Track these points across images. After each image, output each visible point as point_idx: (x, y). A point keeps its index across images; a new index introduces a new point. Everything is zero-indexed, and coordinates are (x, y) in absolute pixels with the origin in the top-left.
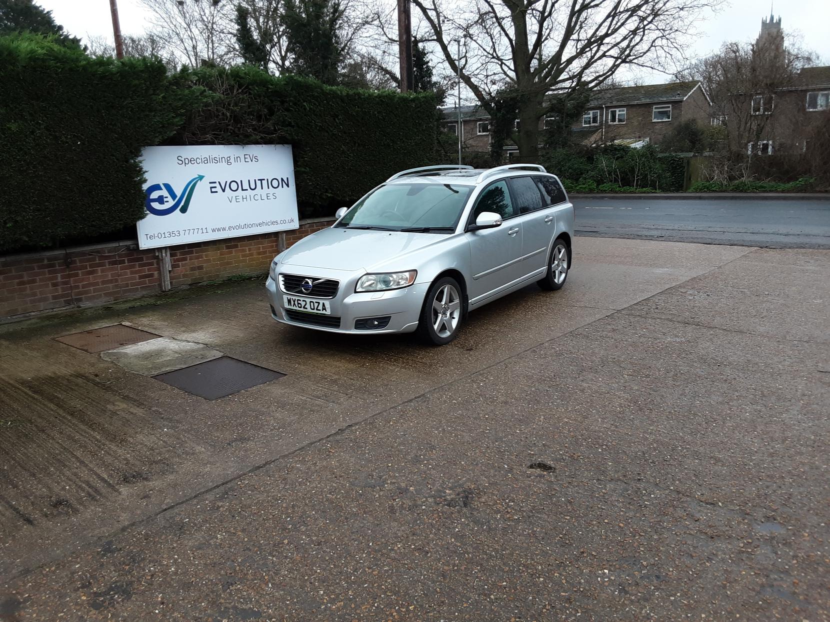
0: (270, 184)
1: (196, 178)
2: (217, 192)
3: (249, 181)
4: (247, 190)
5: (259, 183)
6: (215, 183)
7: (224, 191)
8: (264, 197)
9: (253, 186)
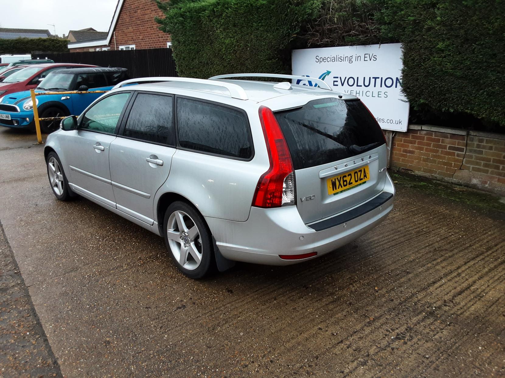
0: (383, 83)
1: (325, 73)
2: (337, 85)
3: (364, 78)
4: (361, 86)
5: (373, 81)
6: (337, 78)
7: (343, 85)
8: (375, 94)
9: (367, 84)
